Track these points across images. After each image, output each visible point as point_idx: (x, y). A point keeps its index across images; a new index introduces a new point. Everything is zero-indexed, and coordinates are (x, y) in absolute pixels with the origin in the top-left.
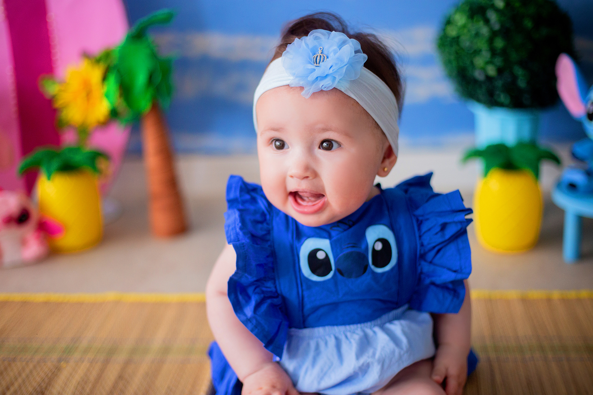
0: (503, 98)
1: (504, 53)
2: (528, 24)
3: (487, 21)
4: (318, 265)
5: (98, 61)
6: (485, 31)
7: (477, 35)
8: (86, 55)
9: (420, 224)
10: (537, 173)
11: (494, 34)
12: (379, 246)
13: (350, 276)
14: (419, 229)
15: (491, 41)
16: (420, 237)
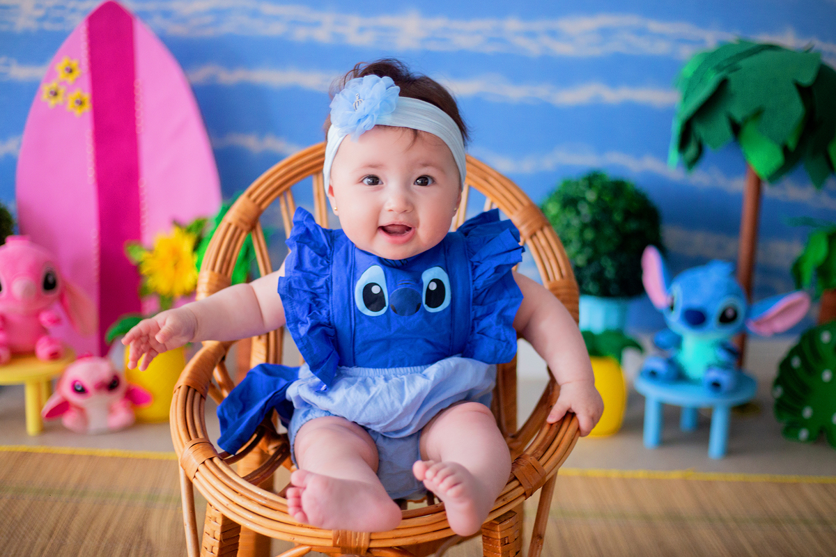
0: (591, 287)
1: (593, 244)
2: (618, 217)
3: (578, 213)
4: (372, 300)
5: (189, 231)
6: (576, 222)
7: (568, 226)
8: (177, 223)
9: (475, 268)
10: (619, 358)
11: (584, 226)
12: (433, 287)
13: (402, 313)
14: (473, 274)
15: (581, 232)
16: (474, 281)
